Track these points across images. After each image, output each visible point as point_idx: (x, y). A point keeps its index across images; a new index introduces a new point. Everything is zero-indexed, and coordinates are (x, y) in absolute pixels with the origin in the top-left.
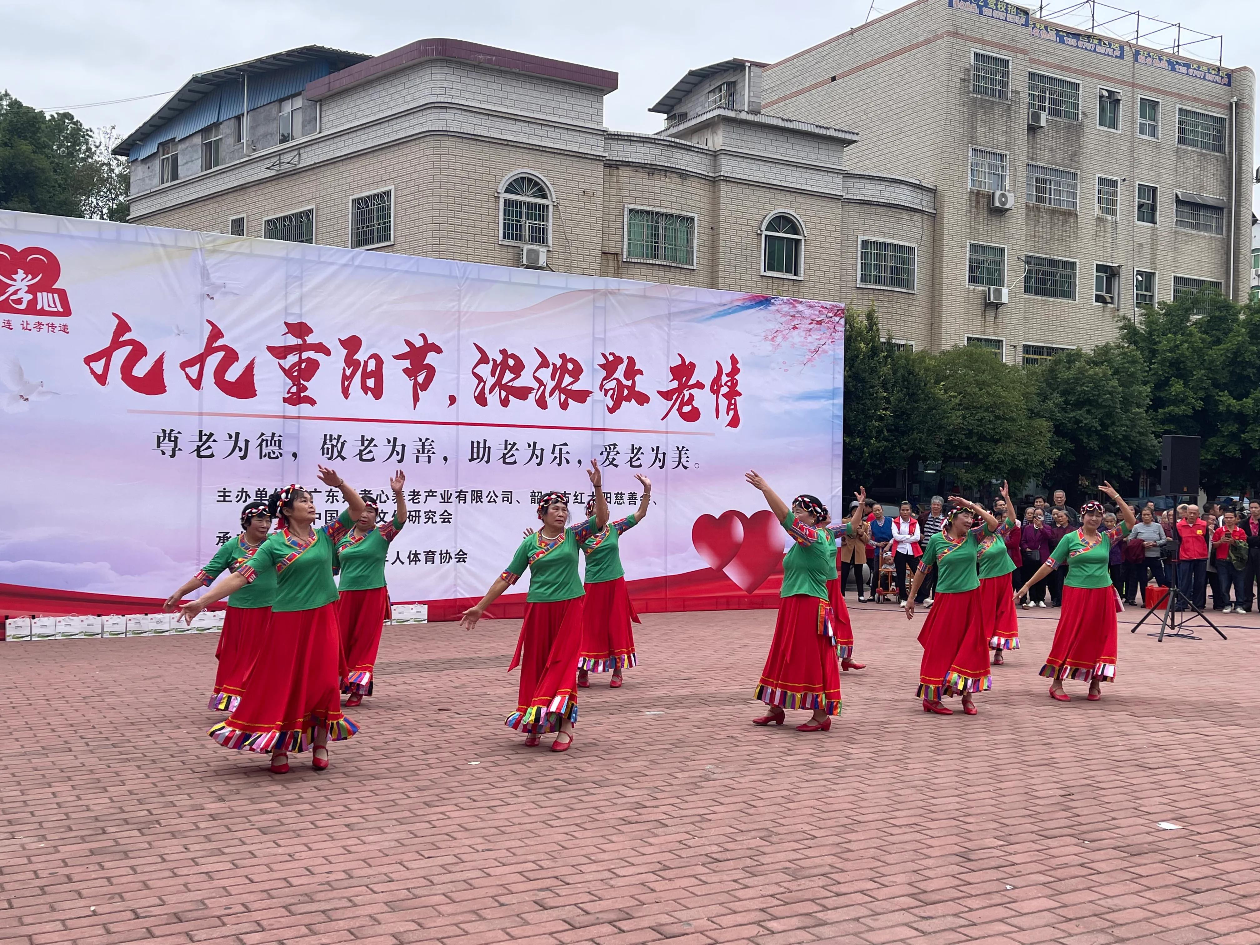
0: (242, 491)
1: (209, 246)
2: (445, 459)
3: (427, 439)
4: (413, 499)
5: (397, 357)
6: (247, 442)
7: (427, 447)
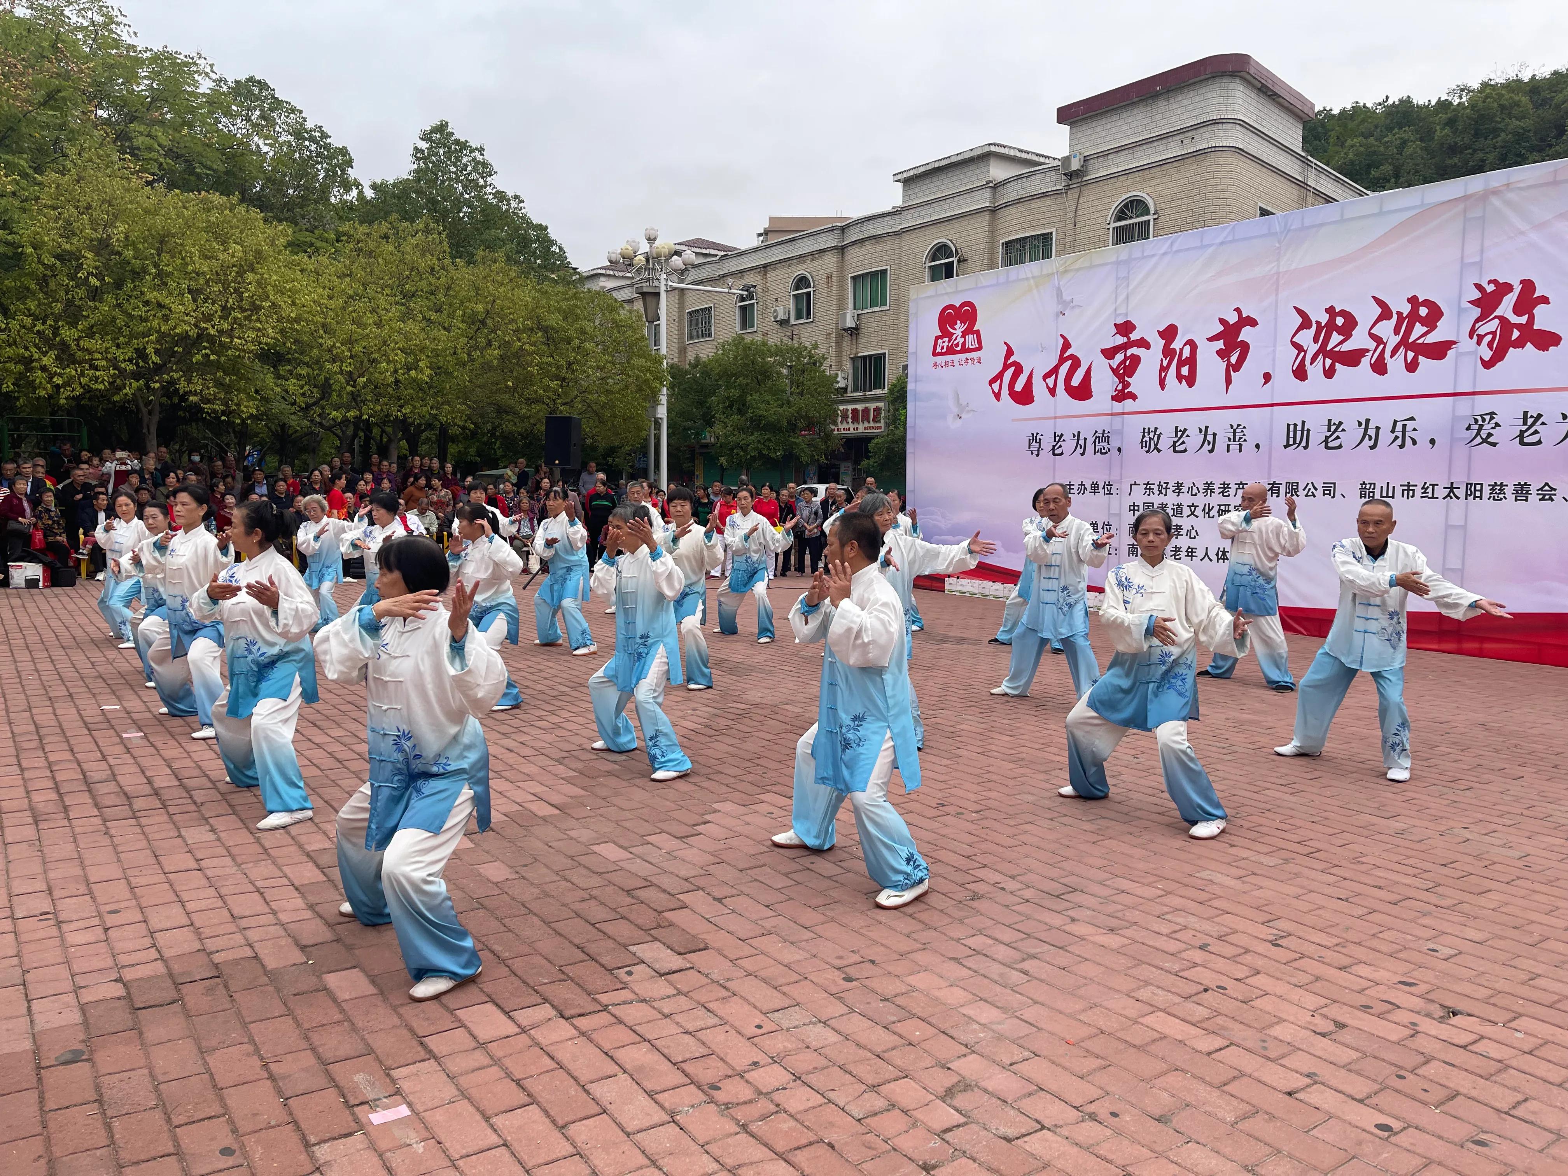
0: (1082, 485)
1: (1062, 269)
2: (1258, 446)
3: (1239, 425)
4: (1223, 492)
5: (1210, 339)
6: (1085, 439)
7: (1238, 435)
